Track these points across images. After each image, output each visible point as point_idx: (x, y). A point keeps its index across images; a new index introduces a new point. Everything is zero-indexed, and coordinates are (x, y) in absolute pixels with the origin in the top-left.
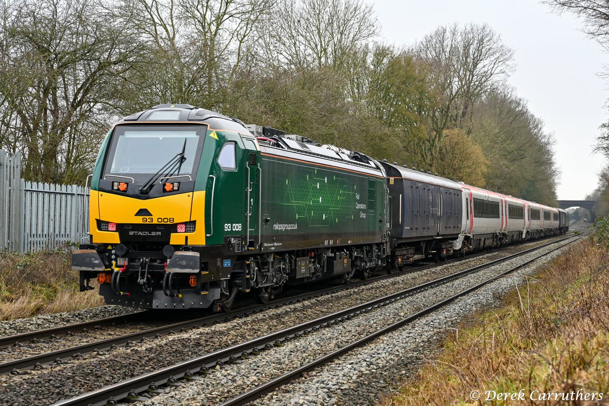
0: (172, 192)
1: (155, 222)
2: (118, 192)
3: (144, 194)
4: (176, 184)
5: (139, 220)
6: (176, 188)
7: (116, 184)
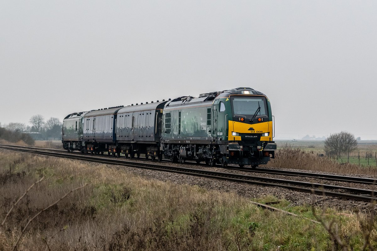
0: (261, 122)
1: (256, 132)
2: (241, 121)
3: (251, 122)
4: (262, 119)
5: (250, 132)
6: (262, 120)
7: (240, 118)
